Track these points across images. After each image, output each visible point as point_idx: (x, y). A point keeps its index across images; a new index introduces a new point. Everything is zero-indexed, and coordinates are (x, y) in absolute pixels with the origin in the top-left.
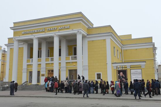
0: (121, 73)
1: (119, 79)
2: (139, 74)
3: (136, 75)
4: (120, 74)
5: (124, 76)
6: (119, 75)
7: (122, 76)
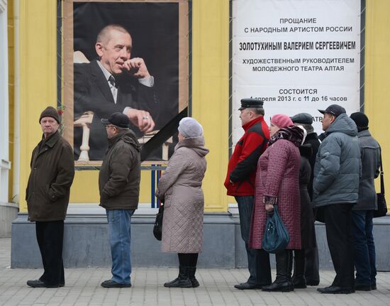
0: (115, 40)
1: (78, 112)
2: (327, 53)
3: (291, 65)
4: (92, 55)
5: (148, 81)
6: (80, 58)
7: (127, 79)
